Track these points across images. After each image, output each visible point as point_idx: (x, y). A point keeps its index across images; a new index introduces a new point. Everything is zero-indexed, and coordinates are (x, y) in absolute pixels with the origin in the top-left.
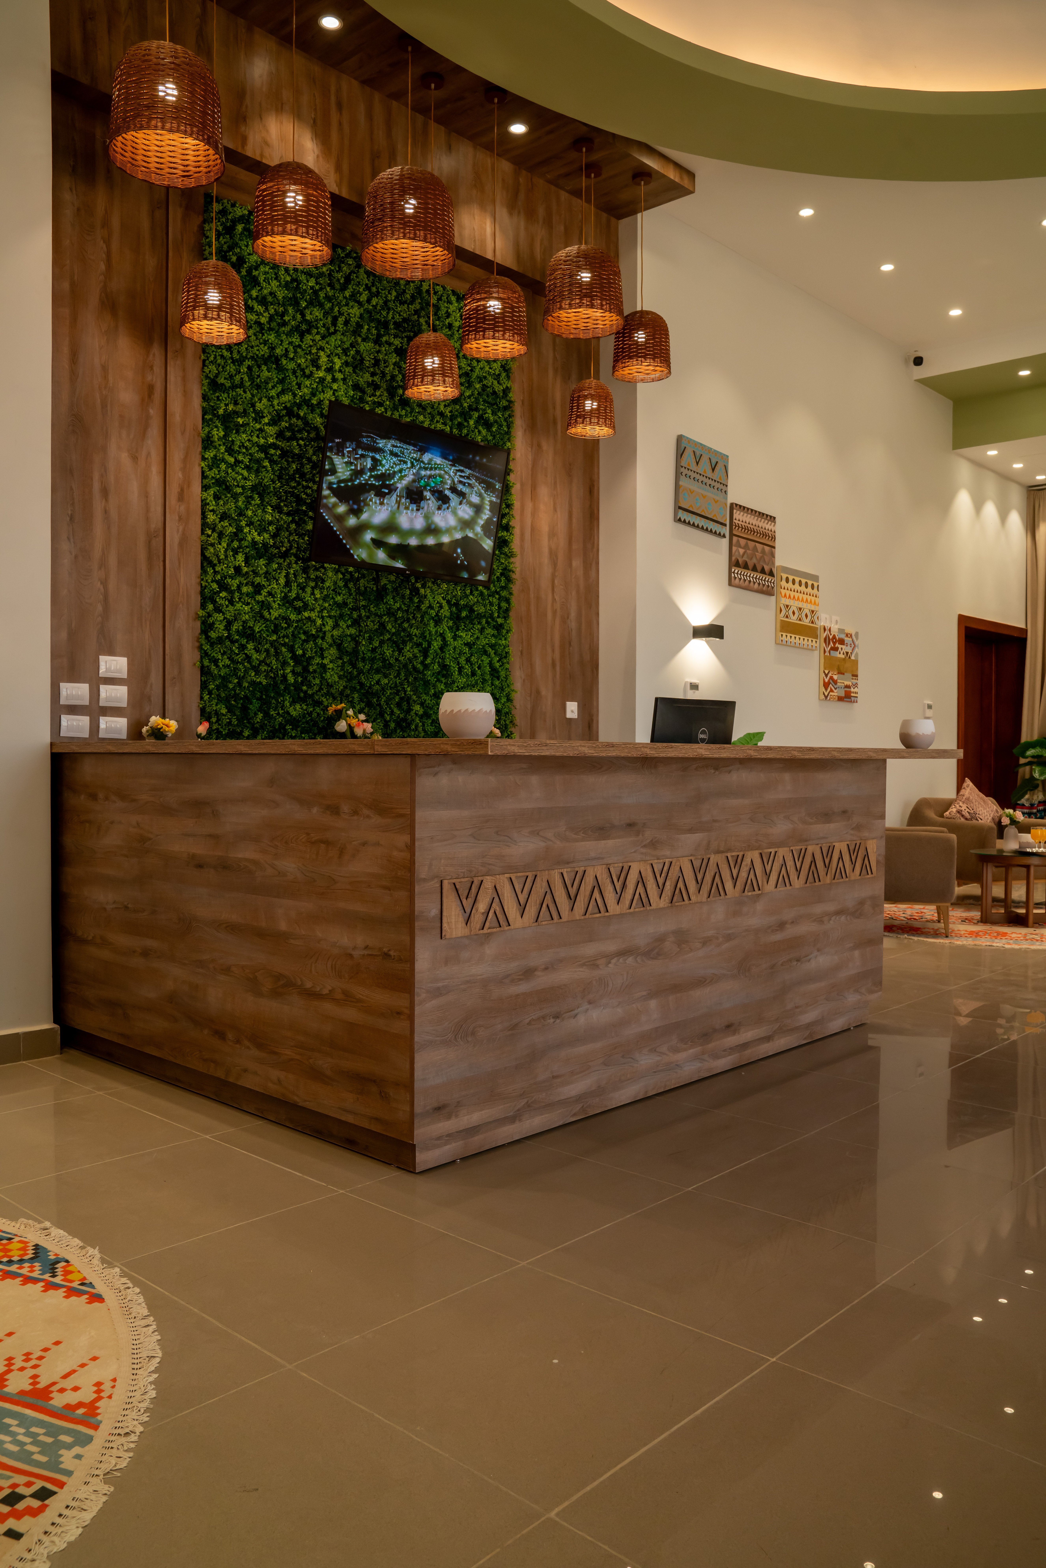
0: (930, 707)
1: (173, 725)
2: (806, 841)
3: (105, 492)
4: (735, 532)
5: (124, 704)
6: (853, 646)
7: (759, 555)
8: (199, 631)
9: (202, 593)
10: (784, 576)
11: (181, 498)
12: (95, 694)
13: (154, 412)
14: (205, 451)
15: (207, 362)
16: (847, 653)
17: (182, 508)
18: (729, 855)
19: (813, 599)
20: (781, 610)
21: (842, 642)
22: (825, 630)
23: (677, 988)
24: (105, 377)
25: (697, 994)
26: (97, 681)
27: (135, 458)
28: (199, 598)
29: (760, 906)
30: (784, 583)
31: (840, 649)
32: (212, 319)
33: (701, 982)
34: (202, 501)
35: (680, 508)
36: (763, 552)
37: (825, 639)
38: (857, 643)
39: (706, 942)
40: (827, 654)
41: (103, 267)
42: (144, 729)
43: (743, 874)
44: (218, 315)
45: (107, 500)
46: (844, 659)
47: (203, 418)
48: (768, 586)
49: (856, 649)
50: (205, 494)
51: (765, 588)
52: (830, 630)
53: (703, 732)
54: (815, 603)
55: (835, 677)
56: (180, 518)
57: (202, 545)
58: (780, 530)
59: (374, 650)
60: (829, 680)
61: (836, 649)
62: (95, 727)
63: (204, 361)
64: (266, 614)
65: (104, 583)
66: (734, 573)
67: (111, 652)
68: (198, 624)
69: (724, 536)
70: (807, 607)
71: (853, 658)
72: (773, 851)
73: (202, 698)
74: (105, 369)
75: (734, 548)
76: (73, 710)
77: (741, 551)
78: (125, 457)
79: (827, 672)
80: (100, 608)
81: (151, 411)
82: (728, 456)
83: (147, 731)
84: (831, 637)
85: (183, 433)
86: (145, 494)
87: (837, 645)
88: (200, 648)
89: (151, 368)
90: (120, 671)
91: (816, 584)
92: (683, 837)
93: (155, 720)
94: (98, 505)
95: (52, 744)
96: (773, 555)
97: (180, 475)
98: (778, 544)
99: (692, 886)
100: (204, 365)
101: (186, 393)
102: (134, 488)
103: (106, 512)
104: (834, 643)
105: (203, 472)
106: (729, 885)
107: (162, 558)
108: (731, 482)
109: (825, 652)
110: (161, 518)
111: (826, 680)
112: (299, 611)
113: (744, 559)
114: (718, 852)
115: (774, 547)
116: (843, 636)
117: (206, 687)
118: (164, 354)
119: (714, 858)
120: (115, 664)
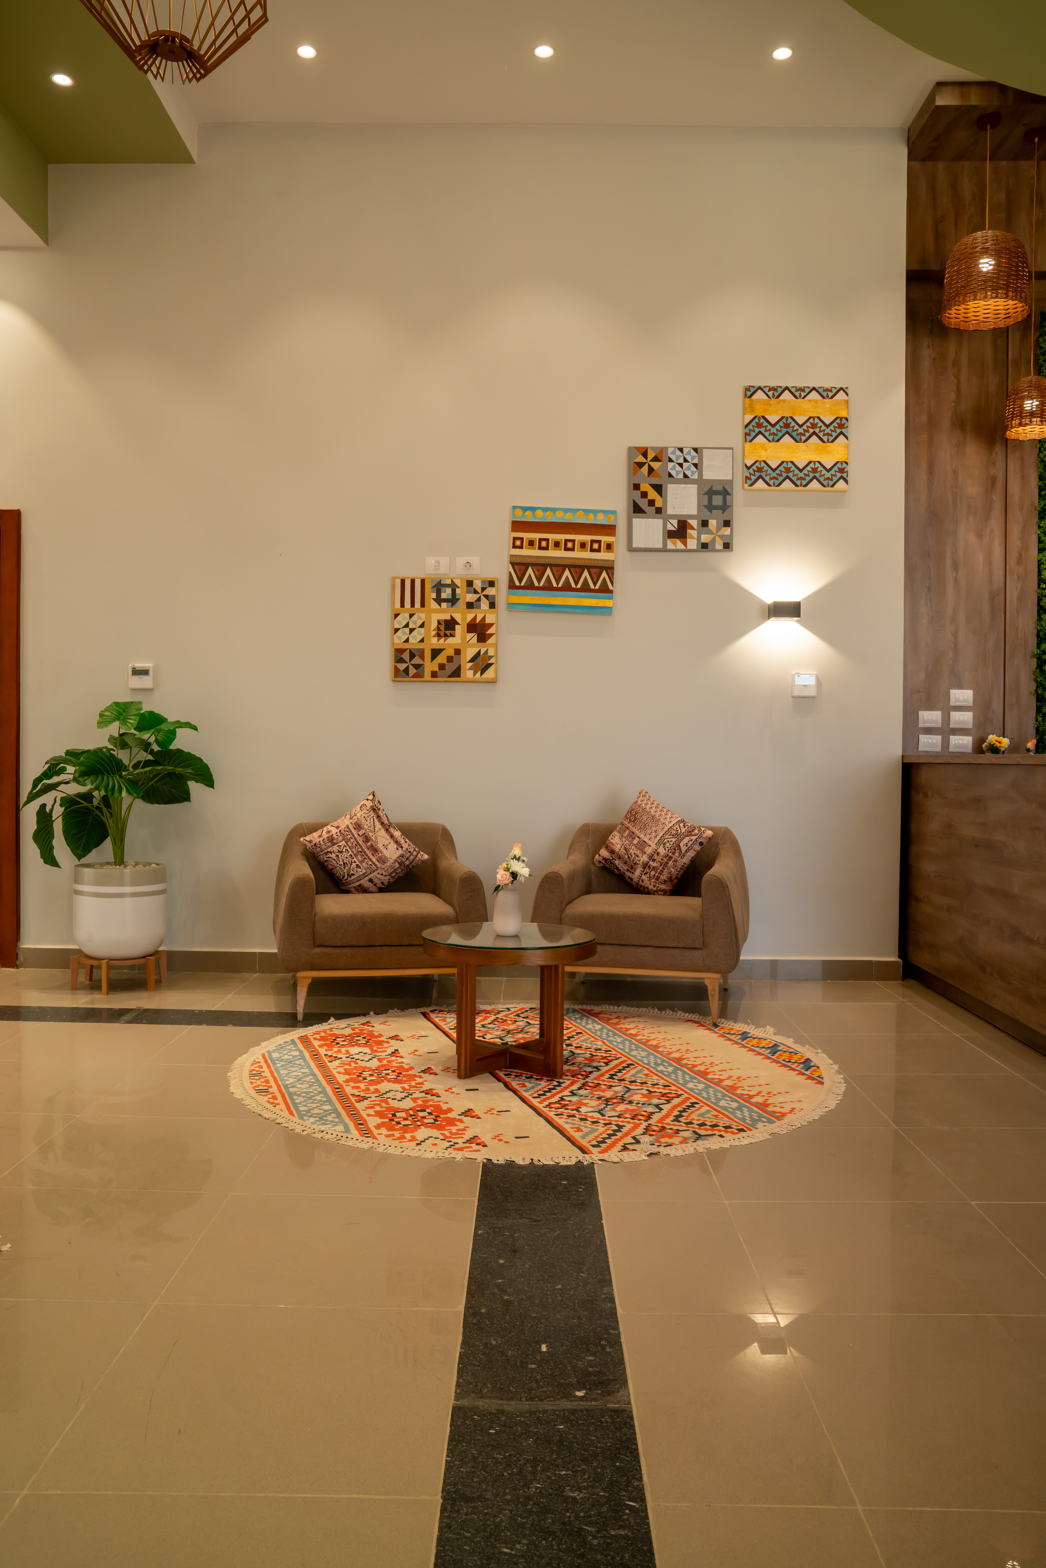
1: (1005, 742)
3: (956, 566)
5: (970, 726)
8: (1035, 666)
9: (1038, 636)
11: (1019, 561)
12: (946, 718)
13: (997, 498)
14: (1041, 521)
15: (1042, 448)
17: (1021, 569)
24: (956, 479)
26: (947, 709)
27: (980, 536)
28: (1035, 639)
32: (1026, 425)
34: (1039, 561)
41: (953, 396)
42: (984, 746)
44: (1031, 421)
45: (957, 572)
47: (1040, 494)
50: (1041, 555)
56: (1019, 578)
57: (1038, 597)
62: (946, 743)
63: (1040, 448)
65: (955, 635)
67: (960, 687)
68: (1035, 661)
73: (1037, 720)
74: (955, 472)
76: (929, 731)
78: (972, 538)
80: (951, 654)
81: (994, 497)
83: (986, 746)
85: (1021, 509)
86: (989, 562)
88: (1036, 680)
89: (994, 463)
90: (966, 701)
93: (992, 738)
94: (950, 576)
95: (903, 756)
97: (1019, 543)
100: (1040, 452)
101: (1024, 478)
102: (980, 559)
103: (956, 580)
105: (1039, 538)
107: (1003, 611)
110: (1003, 580)
117: (1041, 711)
118: (1005, 450)
120: (963, 696)
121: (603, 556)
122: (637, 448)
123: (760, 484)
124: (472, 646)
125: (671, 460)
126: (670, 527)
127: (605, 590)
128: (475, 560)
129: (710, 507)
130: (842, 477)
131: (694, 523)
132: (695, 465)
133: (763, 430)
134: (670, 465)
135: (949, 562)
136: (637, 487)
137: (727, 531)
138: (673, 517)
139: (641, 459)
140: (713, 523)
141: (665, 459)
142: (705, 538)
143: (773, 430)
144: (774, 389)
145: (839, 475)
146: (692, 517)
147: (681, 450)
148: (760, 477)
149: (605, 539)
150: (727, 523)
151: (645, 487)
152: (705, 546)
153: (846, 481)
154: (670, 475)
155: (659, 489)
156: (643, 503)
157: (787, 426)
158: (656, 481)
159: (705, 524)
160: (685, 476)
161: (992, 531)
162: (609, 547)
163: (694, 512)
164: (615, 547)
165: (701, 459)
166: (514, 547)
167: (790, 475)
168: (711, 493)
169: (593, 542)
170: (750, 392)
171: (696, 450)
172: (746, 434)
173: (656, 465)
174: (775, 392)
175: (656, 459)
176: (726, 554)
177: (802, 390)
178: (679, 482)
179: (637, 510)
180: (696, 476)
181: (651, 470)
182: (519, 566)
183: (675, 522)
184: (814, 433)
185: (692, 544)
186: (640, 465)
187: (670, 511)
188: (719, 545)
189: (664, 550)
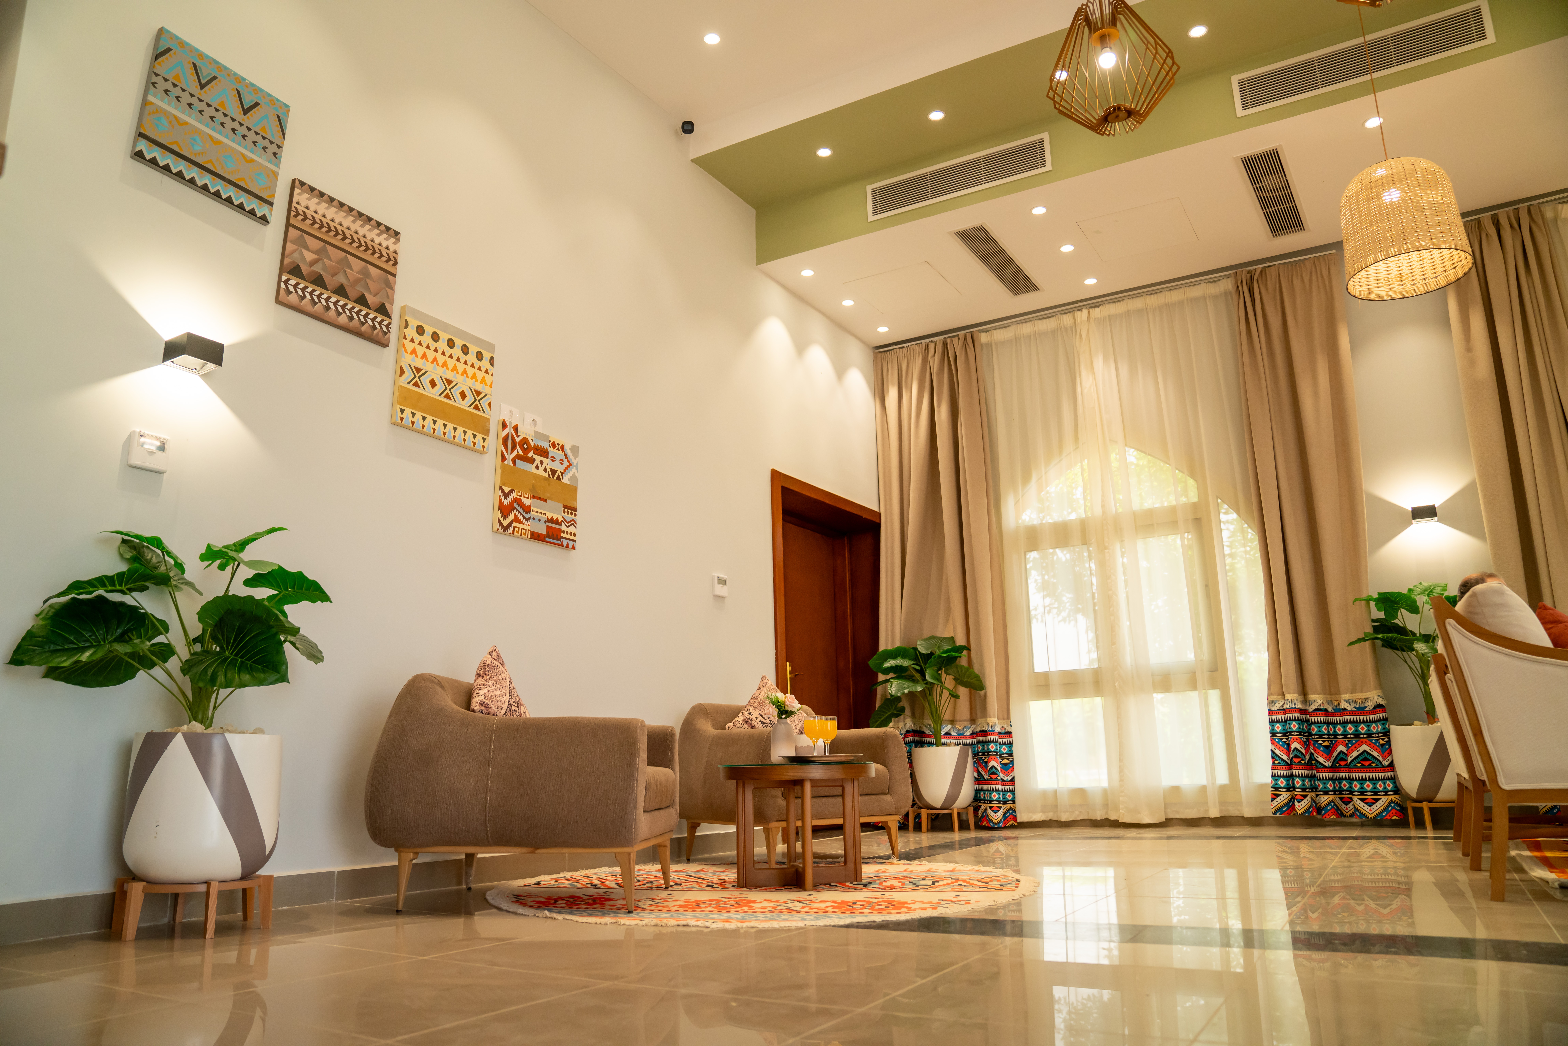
0: (722, 582)
4: (292, 221)
6: (566, 463)
7: (353, 274)
10: (414, 323)
16: (554, 472)
19: (480, 375)
20: (402, 372)
21: (543, 453)
22: (505, 426)
30: (411, 332)
31: (537, 462)
35: (141, 135)
36: (366, 274)
37: (505, 441)
38: (574, 461)
40: (509, 462)
46: (545, 479)
48: (374, 328)
49: (572, 471)
51: (364, 328)
52: (516, 428)
54: (483, 381)
55: (527, 502)
58: (405, 250)
60: (512, 504)
61: (532, 461)
66: (286, 282)
69: (264, 220)
70: (465, 384)
71: (566, 480)
75: (290, 247)
77: (309, 256)
79: (507, 490)
82: (287, 106)
84: (518, 440)
87: (531, 454)
91: (487, 355)
96: (390, 286)
98: (400, 270)
104: (526, 451)
108: (288, 144)
109: (503, 458)
111: (506, 502)
113: (314, 268)
115: (394, 276)
116: (546, 445)
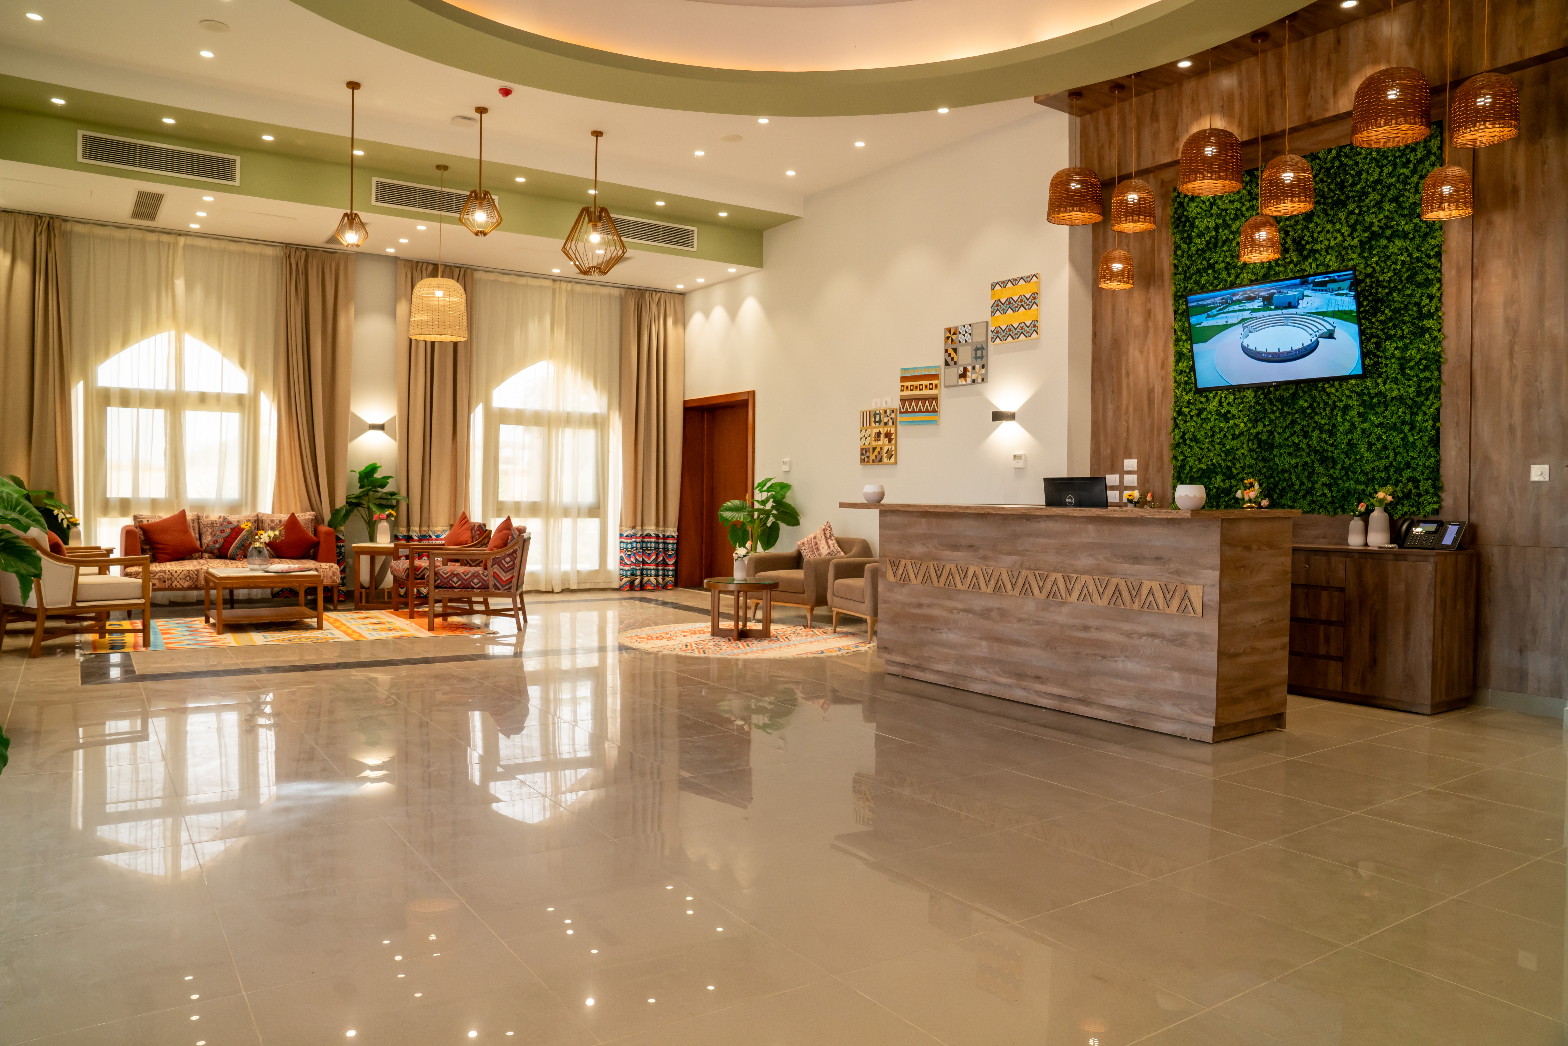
2: (1112, 574)
3: (1128, 374)
5: (1135, 484)
12: (1121, 480)
17: (1164, 373)
18: (1037, 572)
23: (998, 640)
24: (1127, 314)
25: (1013, 648)
26: (1122, 473)
27: (1141, 352)
29: (1065, 610)
33: (1017, 643)
39: (1020, 620)
43: (1048, 586)
53: (1070, 498)
56: (1162, 379)
59: (1287, 439)
62: (1122, 496)
64: (1204, 425)
65: (1127, 421)
67: (1130, 457)
72: (1075, 576)
74: (1127, 310)
76: (1112, 488)
78: (1137, 353)
80: (1125, 435)
85: (1163, 330)
86: (1147, 369)
90: (1133, 467)
92: (1004, 557)
97: (1162, 354)
99: (1009, 586)
101: (1165, 308)
102: (1141, 368)
103: (1128, 384)
106: (1036, 591)
112: (1227, 420)
114: (1029, 569)
119: (1024, 573)
120: (1131, 464)
121: (934, 392)
122: (947, 329)
123: (998, 340)
124: (886, 445)
125: (960, 333)
126: (960, 372)
127: (934, 411)
128: (889, 399)
129: (976, 358)
130: (1035, 330)
131: (969, 368)
132: (970, 334)
133: (999, 308)
134: (960, 335)
135: (1124, 372)
136: (946, 351)
137: (983, 371)
138: (961, 366)
139: (948, 335)
140: (977, 367)
141: (958, 333)
142: (974, 376)
143: (1004, 307)
144: (1003, 282)
145: (1033, 329)
146: (969, 365)
147: (964, 326)
148: (998, 336)
149: (934, 382)
150: (983, 367)
151: (950, 351)
152: (974, 381)
153: (1037, 333)
154: (960, 342)
155: (955, 350)
156: (949, 360)
157: (1009, 303)
158: (954, 346)
159: (974, 368)
160: (966, 341)
161: (1149, 348)
162: (936, 386)
163: (969, 362)
164: (938, 386)
165: (972, 331)
166: (901, 391)
167: (1011, 333)
168: (977, 349)
169: (930, 384)
170: (994, 286)
171: (970, 325)
172: (992, 312)
173: (954, 337)
174: (1004, 284)
175: (954, 334)
176: (984, 385)
177: (1016, 280)
178: (964, 345)
179: (947, 364)
180: (970, 341)
181: (952, 340)
182: (903, 400)
183: (962, 369)
184: (1022, 305)
185: (969, 380)
186: (948, 338)
187: (960, 363)
188: (980, 380)
189: (958, 386)
